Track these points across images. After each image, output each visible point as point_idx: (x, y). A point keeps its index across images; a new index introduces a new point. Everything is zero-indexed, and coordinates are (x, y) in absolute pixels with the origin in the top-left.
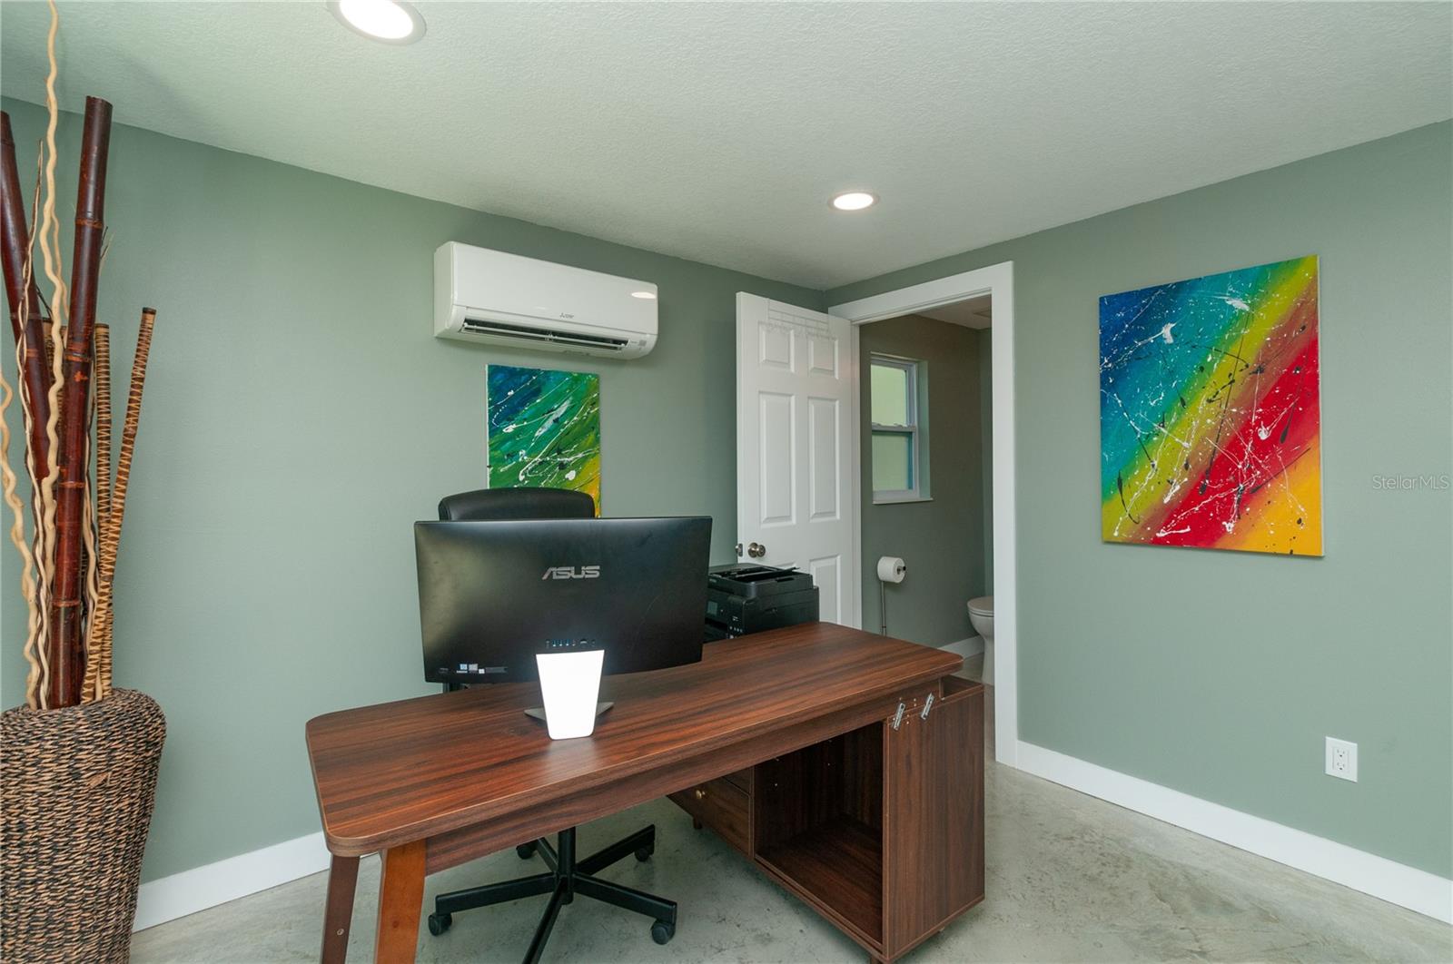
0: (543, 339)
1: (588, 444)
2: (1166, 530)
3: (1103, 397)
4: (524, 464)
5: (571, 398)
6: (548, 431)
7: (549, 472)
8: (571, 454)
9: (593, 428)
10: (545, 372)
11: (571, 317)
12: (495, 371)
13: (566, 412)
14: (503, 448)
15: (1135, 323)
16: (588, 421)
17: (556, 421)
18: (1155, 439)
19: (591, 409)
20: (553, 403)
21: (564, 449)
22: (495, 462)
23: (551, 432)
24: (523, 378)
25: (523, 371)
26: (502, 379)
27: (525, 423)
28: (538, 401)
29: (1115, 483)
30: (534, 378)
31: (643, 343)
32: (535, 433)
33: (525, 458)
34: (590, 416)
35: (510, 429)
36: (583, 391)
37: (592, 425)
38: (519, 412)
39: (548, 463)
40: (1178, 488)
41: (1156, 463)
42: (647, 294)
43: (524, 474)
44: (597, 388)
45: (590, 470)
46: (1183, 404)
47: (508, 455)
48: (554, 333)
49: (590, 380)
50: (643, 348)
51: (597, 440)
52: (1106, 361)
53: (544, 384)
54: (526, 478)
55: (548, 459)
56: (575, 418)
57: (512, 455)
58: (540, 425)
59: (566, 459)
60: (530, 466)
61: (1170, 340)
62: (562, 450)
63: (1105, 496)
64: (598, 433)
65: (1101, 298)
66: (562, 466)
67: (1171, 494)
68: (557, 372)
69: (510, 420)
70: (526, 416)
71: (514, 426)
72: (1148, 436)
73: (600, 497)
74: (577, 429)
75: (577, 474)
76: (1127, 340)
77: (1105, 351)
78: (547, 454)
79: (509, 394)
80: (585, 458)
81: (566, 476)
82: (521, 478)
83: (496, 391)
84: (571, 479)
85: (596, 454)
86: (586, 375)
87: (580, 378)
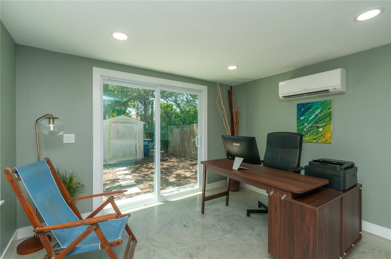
0: (304, 96)
1: (327, 121)
4: (306, 126)
5: (321, 108)
6: (313, 118)
7: (313, 129)
8: (321, 124)
9: (329, 116)
10: (313, 103)
12: (298, 105)
13: (319, 112)
14: (300, 123)
16: (327, 114)
17: (316, 115)
19: (328, 110)
20: (315, 110)
21: (319, 122)
22: (298, 126)
23: (314, 118)
24: (306, 105)
25: (306, 104)
26: (300, 107)
27: (307, 116)
28: (310, 110)
30: (309, 105)
31: (335, 89)
32: (309, 119)
33: (306, 125)
34: (328, 113)
35: (302, 118)
36: (326, 105)
37: (329, 115)
38: (305, 114)
39: (313, 126)
43: (306, 129)
44: (330, 104)
45: (327, 128)
47: (302, 125)
49: (328, 102)
51: (331, 119)
53: (312, 106)
54: (307, 130)
55: (313, 125)
56: (322, 114)
57: (303, 124)
58: (311, 116)
59: (319, 125)
60: (307, 127)
62: (318, 123)
64: (331, 117)
66: (318, 127)
68: (316, 102)
69: (302, 116)
70: (307, 114)
71: (303, 117)
74: (323, 117)
75: (323, 129)
78: (313, 124)
79: (302, 110)
80: (326, 125)
81: (319, 130)
82: (305, 130)
83: (299, 110)
84: (320, 130)
85: (330, 124)
86: (326, 101)
87: (325, 102)
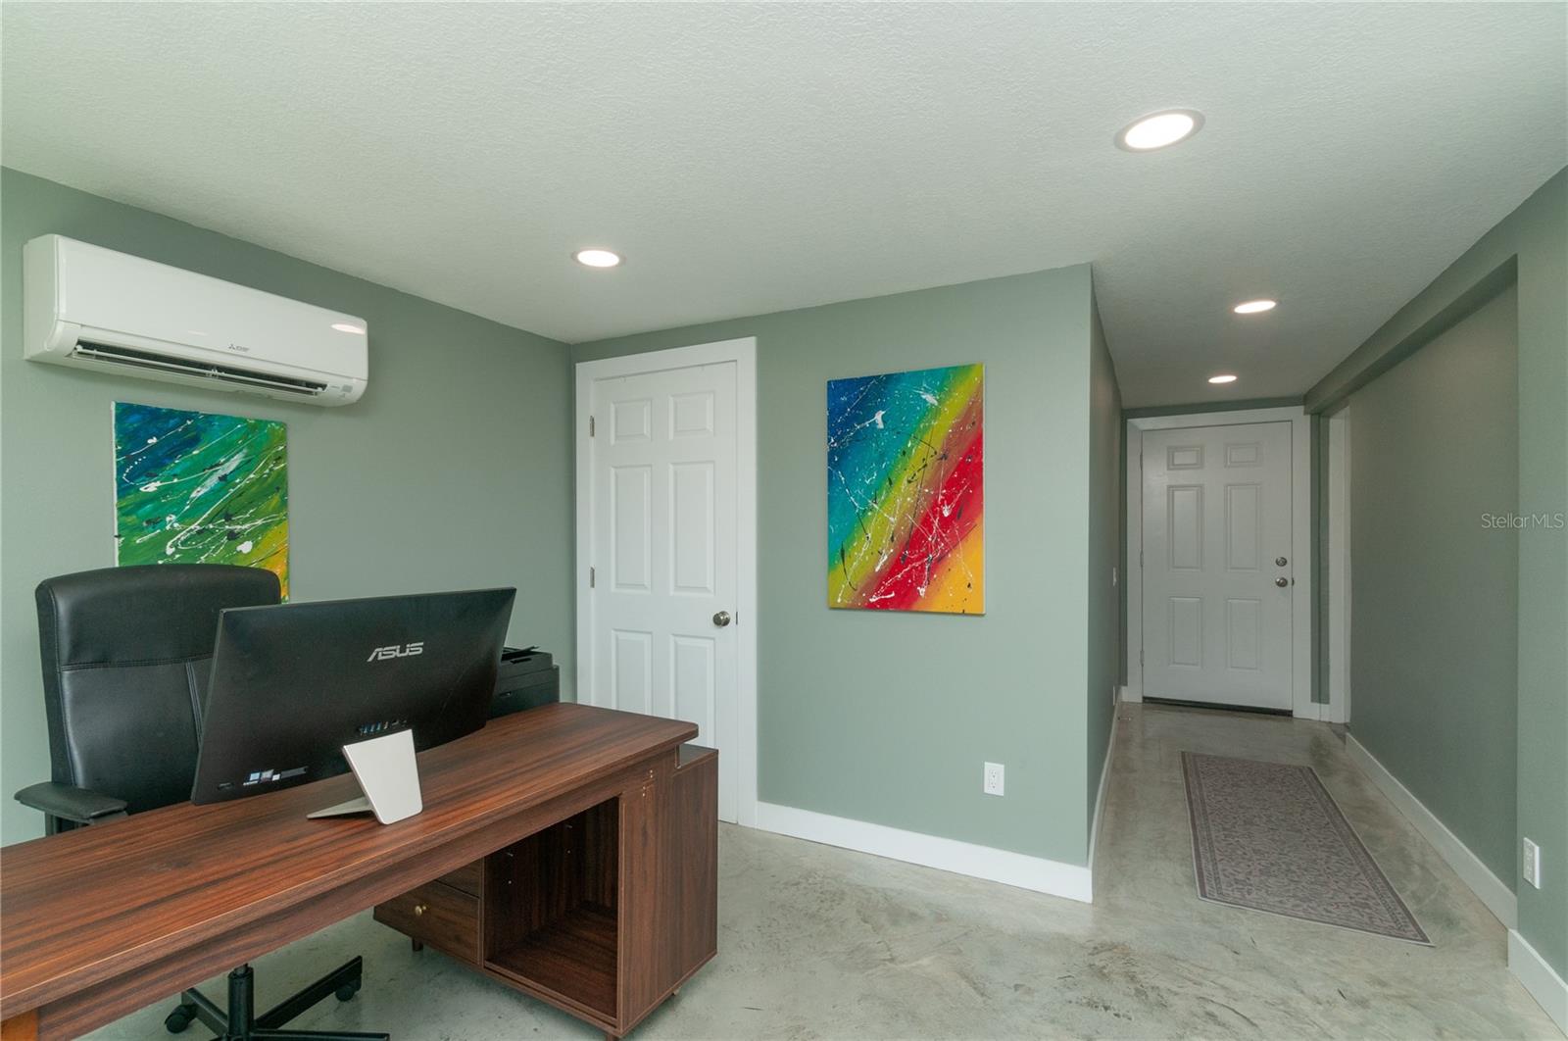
0: (204, 375)
1: (270, 509)
2: (877, 596)
3: (830, 474)
4: (174, 533)
5: (245, 451)
6: (212, 490)
7: (212, 543)
8: (245, 521)
9: (278, 489)
10: (207, 416)
11: (245, 349)
12: (125, 411)
13: (238, 468)
14: (141, 512)
15: (856, 408)
16: (270, 480)
17: (223, 478)
18: (870, 514)
19: (275, 465)
20: (220, 455)
21: (236, 514)
22: (125, 530)
23: (215, 493)
24: (172, 422)
25: (171, 414)
26: (135, 423)
27: (176, 481)
28: (195, 452)
29: (839, 554)
30: (189, 423)
31: (348, 389)
32: (191, 493)
33: (176, 525)
34: (273, 474)
35: (153, 487)
36: (263, 442)
37: (278, 485)
38: (166, 465)
39: (212, 532)
40: (886, 557)
41: (870, 535)
42: (353, 329)
43: (174, 545)
44: (283, 439)
45: (273, 540)
46: (891, 483)
47: (148, 522)
48: (220, 369)
49: (273, 429)
50: (348, 394)
51: (284, 504)
52: (833, 441)
53: (205, 431)
54: (178, 551)
55: (211, 526)
56: (252, 476)
57: (154, 522)
58: (198, 483)
59: (239, 527)
60: (182, 536)
61: (881, 426)
62: (232, 516)
63: (831, 566)
64: (286, 494)
65: (829, 382)
66: (233, 536)
67: (881, 563)
68: (223, 417)
69: (152, 476)
70: (178, 471)
71: (158, 484)
72: (864, 511)
73: (288, 572)
74: (254, 489)
75: (254, 546)
76: (848, 423)
77: (832, 431)
78: (211, 520)
79: (150, 441)
80: (266, 527)
81: (239, 548)
82: (170, 551)
83: (129, 438)
84: (245, 551)
85: (281, 521)
86: (267, 422)
87: (259, 425)
